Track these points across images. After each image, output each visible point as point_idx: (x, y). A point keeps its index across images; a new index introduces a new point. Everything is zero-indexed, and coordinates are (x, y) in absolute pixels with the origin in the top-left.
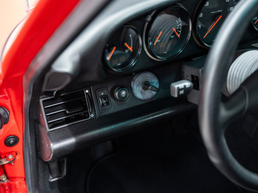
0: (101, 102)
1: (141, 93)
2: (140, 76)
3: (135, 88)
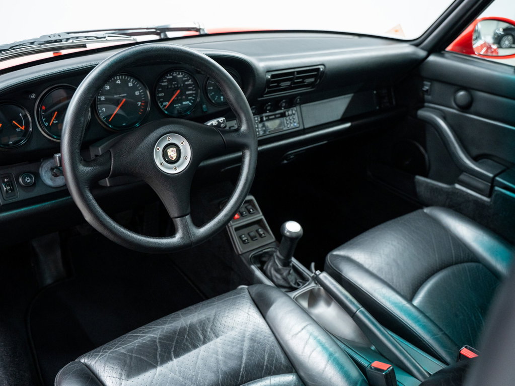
0: (5, 189)
1: (51, 179)
2: (49, 162)
3: (43, 174)
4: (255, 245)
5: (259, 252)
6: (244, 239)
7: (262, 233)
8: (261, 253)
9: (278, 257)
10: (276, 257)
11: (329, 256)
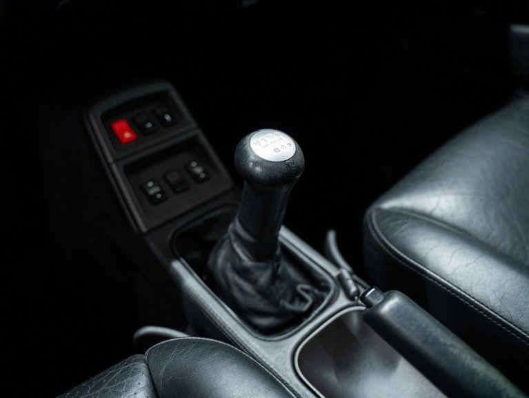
4: (181, 204)
5: (195, 219)
6: (152, 192)
7: (198, 170)
8: (199, 222)
9: (238, 237)
10: (233, 237)
11: (372, 212)
